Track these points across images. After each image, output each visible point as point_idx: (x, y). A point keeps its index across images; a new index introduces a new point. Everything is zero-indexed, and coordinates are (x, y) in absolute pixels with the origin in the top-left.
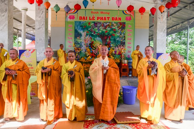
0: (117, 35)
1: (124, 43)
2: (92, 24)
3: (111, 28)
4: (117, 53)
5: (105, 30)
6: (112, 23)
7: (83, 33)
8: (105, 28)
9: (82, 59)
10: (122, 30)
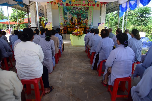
0: (84, 13)
1: (88, 18)
2: (72, 8)
3: (81, 10)
4: (85, 22)
5: (78, 11)
6: (82, 7)
7: (68, 13)
8: (79, 10)
9: (68, 25)
10: (87, 11)
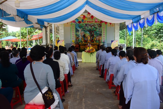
0: (97, 30)
1: (101, 34)
2: (85, 25)
3: (94, 27)
4: (98, 40)
5: (91, 28)
6: (95, 24)
7: (80, 30)
8: (91, 27)
9: (80, 43)
10: (100, 28)
